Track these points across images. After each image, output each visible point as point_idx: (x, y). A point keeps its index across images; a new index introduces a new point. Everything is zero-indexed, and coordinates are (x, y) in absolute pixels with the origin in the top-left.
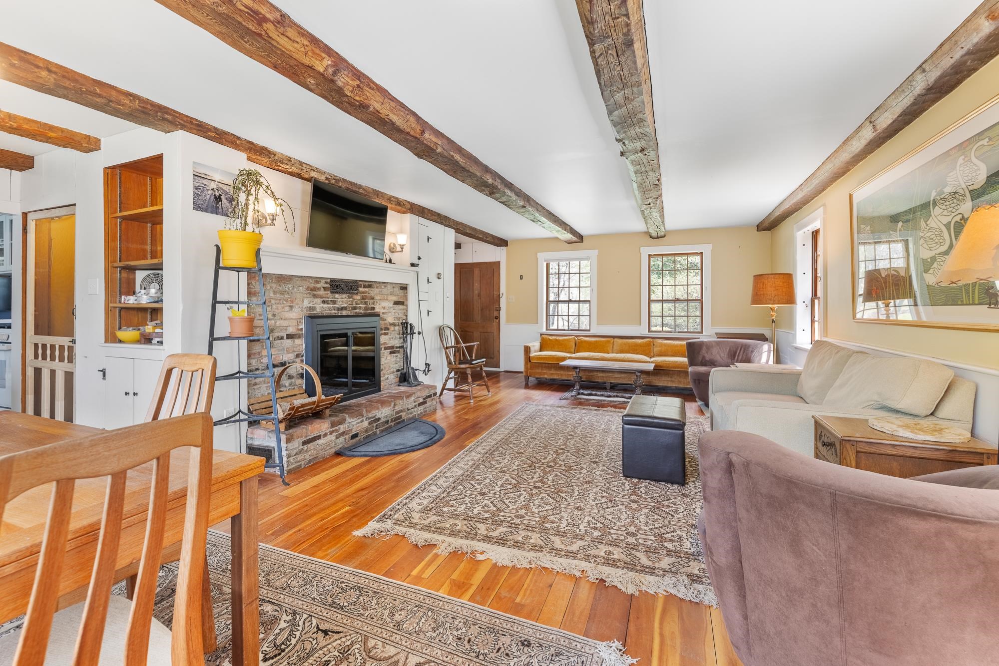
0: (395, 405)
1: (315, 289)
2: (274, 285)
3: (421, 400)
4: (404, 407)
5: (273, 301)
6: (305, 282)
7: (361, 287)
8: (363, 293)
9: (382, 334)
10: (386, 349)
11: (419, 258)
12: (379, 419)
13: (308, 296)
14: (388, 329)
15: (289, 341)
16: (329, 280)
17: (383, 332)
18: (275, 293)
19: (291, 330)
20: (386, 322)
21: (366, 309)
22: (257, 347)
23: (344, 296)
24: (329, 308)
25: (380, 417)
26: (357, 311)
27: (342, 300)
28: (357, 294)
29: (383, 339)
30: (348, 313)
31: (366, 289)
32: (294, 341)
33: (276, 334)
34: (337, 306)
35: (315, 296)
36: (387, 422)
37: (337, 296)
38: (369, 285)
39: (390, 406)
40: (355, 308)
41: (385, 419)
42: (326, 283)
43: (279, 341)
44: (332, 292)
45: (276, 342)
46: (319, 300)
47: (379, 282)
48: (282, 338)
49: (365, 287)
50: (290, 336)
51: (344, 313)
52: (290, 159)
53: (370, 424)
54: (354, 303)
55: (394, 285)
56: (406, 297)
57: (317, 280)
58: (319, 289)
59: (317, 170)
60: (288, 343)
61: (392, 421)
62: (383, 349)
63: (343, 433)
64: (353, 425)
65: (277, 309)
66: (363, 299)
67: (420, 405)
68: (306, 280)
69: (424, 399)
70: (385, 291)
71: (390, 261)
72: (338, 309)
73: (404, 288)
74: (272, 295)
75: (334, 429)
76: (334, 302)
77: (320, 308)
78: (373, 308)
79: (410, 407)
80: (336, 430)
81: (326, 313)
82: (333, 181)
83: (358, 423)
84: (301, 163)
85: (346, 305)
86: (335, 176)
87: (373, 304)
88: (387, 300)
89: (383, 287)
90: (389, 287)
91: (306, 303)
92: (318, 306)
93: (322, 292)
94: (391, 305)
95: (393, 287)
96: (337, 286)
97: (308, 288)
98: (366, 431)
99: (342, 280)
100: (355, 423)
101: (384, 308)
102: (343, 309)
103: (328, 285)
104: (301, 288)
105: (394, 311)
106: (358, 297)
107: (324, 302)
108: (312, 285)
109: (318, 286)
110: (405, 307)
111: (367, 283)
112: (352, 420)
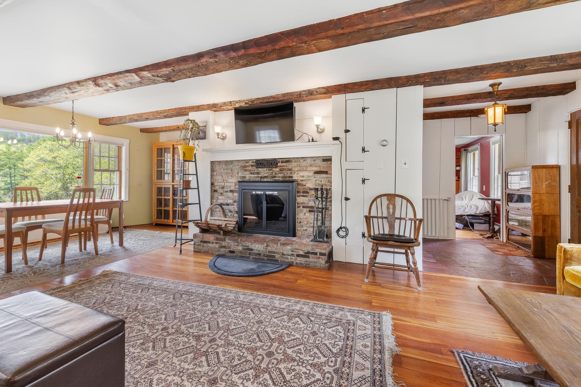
0: (267, 246)
1: (245, 166)
2: (223, 166)
3: (301, 253)
4: (278, 251)
5: (223, 174)
6: (239, 163)
7: (279, 163)
8: (281, 166)
9: (300, 196)
10: (304, 207)
11: (347, 131)
12: (252, 250)
13: (242, 170)
14: (308, 193)
15: (231, 193)
16: (255, 161)
17: (302, 194)
18: (224, 170)
19: (232, 188)
20: (304, 187)
21: (283, 177)
22: (216, 195)
23: (265, 169)
24: (254, 177)
25: (253, 248)
26: (276, 178)
27: (264, 172)
28: (276, 167)
29: (300, 200)
30: (269, 180)
31: (284, 164)
32: (233, 194)
33: (225, 190)
34: (260, 175)
35: (246, 170)
36: (259, 254)
37: (260, 169)
38: (288, 161)
39: (263, 244)
40: (275, 177)
41: (258, 252)
42: (253, 162)
43: (226, 193)
44: (257, 168)
45: (225, 193)
46: (248, 172)
47: (298, 158)
48: (227, 192)
49: (282, 162)
50: (231, 191)
51: (265, 180)
52: (225, 103)
53: (243, 249)
54: (274, 173)
55: (315, 159)
56: (331, 167)
57: (247, 161)
58: (248, 166)
59: (240, 101)
60: (230, 194)
61: (264, 255)
62: (301, 207)
63: (224, 247)
64: (231, 245)
65: (225, 177)
66: (281, 170)
67: (298, 256)
68: (240, 162)
69: (305, 253)
70: (304, 164)
71: (313, 140)
72: (261, 177)
73: (328, 160)
74: (222, 171)
75: (218, 242)
76: (258, 173)
77: (248, 176)
78: (292, 177)
79: (285, 252)
80: (219, 243)
81: (251, 180)
82: (250, 103)
83: (235, 245)
84: (231, 102)
85: (267, 175)
86: (251, 99)
87: (291, 174)
88: (306, 170)
89: (301, 161)
90: (308, 161)
91: (240, 174)
92: (247, 176)
93: (250, 168)
94: (311, 174)
95: (315, 160)
96: (260, 163)
97: (241, 166)
98: (241, 252)
99: (264, 160)
100: (232, 244)
101: (303, 177)
102: (265, 177)
103: (254, 164)
104: (237, 166)
105: (315, 179)
106: (277, 169)
107: (251, 173)
108: (244, 165)
109: (247, 164)
110: (329, 176)
111: (285, 160)
112: (229, 241)
